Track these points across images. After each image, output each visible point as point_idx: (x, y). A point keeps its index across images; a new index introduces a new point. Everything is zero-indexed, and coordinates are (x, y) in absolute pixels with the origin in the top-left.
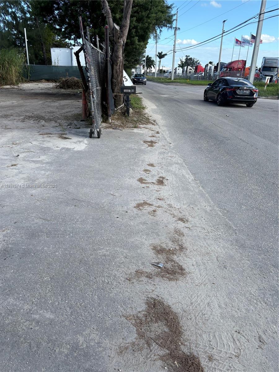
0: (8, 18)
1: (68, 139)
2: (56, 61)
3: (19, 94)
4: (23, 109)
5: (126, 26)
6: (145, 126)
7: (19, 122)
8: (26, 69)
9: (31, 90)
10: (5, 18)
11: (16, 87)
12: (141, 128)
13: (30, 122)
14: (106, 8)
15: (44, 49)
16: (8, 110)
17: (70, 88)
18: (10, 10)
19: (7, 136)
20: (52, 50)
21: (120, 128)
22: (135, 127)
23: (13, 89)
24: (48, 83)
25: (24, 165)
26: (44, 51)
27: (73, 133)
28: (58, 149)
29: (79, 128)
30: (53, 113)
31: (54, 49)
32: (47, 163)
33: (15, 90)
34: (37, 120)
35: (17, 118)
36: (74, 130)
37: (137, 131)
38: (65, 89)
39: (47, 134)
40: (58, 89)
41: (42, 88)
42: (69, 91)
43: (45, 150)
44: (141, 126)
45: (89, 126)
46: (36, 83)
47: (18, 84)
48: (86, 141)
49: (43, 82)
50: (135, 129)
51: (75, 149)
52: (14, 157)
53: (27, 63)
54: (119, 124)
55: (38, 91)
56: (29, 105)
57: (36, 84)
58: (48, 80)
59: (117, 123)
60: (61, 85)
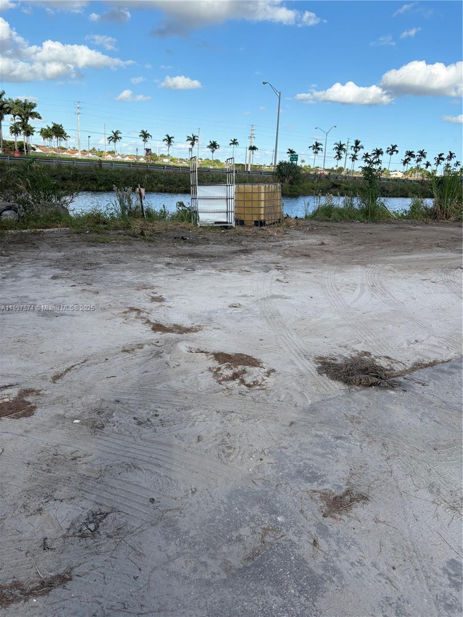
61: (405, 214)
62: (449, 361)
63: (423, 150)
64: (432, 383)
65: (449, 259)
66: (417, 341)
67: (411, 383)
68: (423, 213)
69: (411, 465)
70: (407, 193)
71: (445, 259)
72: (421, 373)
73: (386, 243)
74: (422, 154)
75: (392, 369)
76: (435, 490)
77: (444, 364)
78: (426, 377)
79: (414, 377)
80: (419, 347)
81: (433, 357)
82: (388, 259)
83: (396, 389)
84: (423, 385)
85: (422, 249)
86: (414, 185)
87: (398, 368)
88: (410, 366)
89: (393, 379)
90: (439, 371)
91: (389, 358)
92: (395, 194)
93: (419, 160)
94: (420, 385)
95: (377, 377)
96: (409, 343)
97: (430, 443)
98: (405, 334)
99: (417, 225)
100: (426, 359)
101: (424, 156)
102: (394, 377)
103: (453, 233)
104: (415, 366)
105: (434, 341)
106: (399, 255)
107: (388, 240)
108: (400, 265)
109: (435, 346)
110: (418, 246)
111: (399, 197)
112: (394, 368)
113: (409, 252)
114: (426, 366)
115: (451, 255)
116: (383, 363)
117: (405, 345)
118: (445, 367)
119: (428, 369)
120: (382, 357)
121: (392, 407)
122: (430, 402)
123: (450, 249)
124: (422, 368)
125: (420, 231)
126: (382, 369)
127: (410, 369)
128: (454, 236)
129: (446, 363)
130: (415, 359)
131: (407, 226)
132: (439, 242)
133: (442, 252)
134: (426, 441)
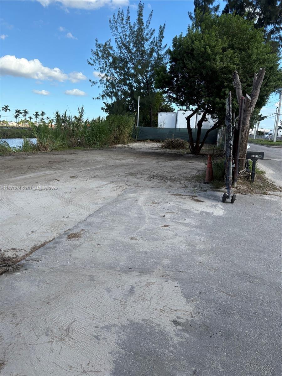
0: (126, 88)
1: (201, 202)
2: (162, 124)
3: (132, 153)
4: (143, 167)
5: (256, 96)
6: (273, 193)
7: (146, 180)
8: (135, 130)
9: (140, 149)
10: (122, 88)
11: (126, 146)
12: (270, 195)
13: (155, 181)
14: (236, 80)
15: (152, 113)
16: (130, 168)
17: (175, 148)
18: (128, 82)
19: (144, 194)
20: (159, 114)
21: (249, 194)
22: (265, 193)
23: (125, 148)
24: (153, 142)
25: (175, 227)
26: (151, 115)
27: (202, 195)
28: (198, 212)
29: (206, 191)
30: (172, 173)
31: (162, 113)
32: (196, 227)
33: (127, 148)
34: (162, 180)
35: (142, 176)
36: (202, 193)
37: (268, 198)
38: (170, 149)
39: (178, 195)
40: (164, 148)
41: (149, 147)
42: (174, 151)
43: (186, 212)
44: (269, 192)
45: (215, 189)
46: (141, 143)
47: (127, 143)
48: (220, 205)
49: (148, 142)
50: (264, 195)
51: (215, 214)
52: (161, 216)
53: (137, 125)
54: (246, 189)
55: (146, 150)
56: (146, 163)
57: (143, 144)
58: (153, 140)
59: (244, 188)
60: (167, 145)
61: (20, 149)
62: (53, 239)
63: (26, 110)
64: (43, 258)
65: (49, 174)
66: (32, 232)
67: (30, 262)
68: (32, 147)
69: (33, 322)
70: (21, 136)
71: (46, 175)
72: (37, 253)
73: (9, 169)
74: (26, 112)
75: (17, 256)
76: (49, 333)
77: (50, 243)
78: (40, 255)
79: (32, 257)
80: (34, 236)
81: (43, 240)
82: (11, 179)
83: (20, 270)
84: (38, 261)
85: (32, 170)
86: (25, 131)
87: (21, 254)
88: (29, 250)
89: (18, 263)
90: (47, 249)
91: (14, 249)
92: (14, 136)
93: (24, 116)
94: (36, 262)
95: (6, 266)
96: (28, 234)
97: (45, 300)
98: (24, 229)
99: (29, 155)
100: (39, 243)
101: (27, 113)
102: (19, 261)
103: (50, 158)
104: (33, 250)
105: (43, 229)
106: (18, 176)
107: (11, 167)
108: (19, 183)
109: (44, 232)
110: (30, 168)
111: (16, 138)
112: (19, 255)
113: (25, 173)
114: (40, 247)
115: (50, 172)
116: (10, 254)
117: (25, 237)
118: (51, 245)
119: (41, 249)
120: (9, 250)
121: (18, 285)
122: (43, 272)
123: (49, 168)
124: (37, 249)
125: (32, 159)
126: (9, 259)
127: (29, 253)
128: (50, 160)
129: (52, 242)
130: (32, 244)
131: (22, 157)
132: (43, 165)
133: (45, 171)
134: (42, 300)
